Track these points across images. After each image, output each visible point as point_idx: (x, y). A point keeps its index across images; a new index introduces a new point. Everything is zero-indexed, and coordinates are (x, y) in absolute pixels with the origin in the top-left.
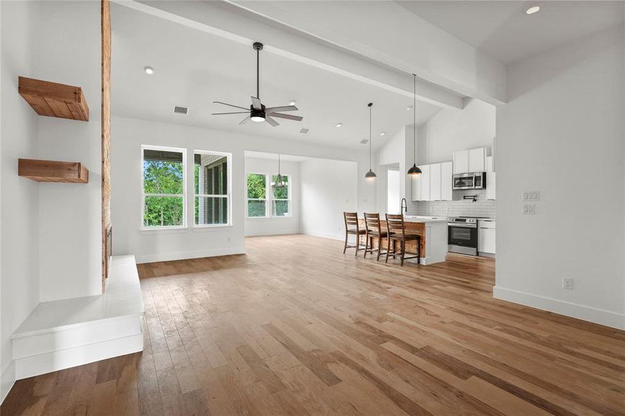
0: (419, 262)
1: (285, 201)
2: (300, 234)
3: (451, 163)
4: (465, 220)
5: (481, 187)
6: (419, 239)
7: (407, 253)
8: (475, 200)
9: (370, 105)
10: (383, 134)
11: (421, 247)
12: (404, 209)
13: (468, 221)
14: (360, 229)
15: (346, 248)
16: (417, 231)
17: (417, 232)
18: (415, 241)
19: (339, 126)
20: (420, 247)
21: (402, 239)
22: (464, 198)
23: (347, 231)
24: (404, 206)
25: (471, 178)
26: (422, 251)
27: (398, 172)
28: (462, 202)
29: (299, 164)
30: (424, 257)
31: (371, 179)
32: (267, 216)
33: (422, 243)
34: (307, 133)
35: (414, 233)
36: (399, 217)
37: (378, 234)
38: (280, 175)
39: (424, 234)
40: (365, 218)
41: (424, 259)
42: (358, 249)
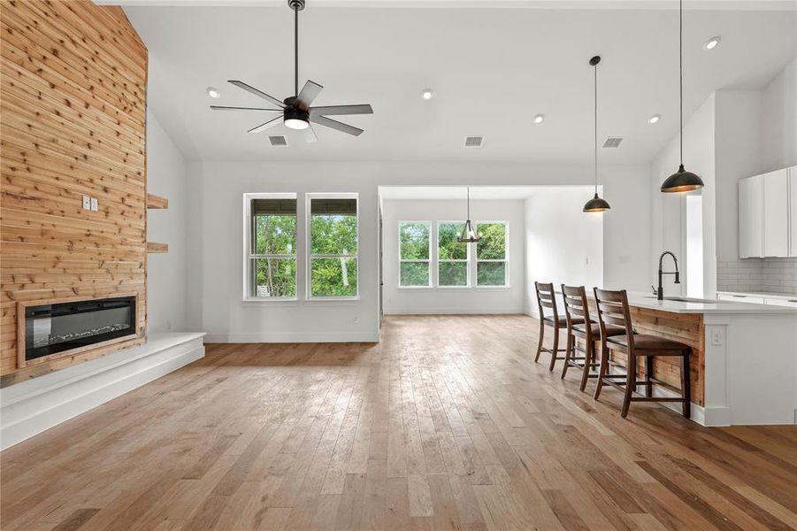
0: (687, 413)
1: (501, 263)
2: (524, 315)
6: (689, 356)
7: (663, 384)
9: (595, 60)
10: (655, 120)
11: (692, 374)
14: (559, 319)
15: (540, 350)
16: (683, 334)
17: (682, 337)
18: (680, 359)
19: (539, 120)
20: (690, 376)
21: (628, 351)
23: (543, 319)
29: (522, 203)
30: (702, 403)
31: (598, 215)
32: (469, 285)
33: (696, 368)
34: (482, 144)
35: (676, 337)
36: (617, 297)
37: (585, 330)
38: (468, 221)
39: (701, 342)
40: (565, 296)
41: (701, 410)
42: (554, 358)
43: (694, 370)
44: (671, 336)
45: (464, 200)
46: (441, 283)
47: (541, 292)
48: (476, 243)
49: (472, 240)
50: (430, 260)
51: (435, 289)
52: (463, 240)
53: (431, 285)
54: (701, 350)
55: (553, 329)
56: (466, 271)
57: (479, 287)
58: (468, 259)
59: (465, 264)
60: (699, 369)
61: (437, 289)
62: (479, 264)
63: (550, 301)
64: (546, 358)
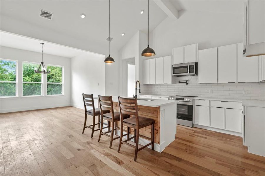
0: (153, 148)
2: (71, 106)
3: (171, 56)
4: (183, 99)
5: (194, 73)
7: (143, 136)
8: (187, 84)
10: (123, 35)
12: (138, 91)
13: (186, 99)
14: (96, 111)
15: (85, 127)
16: (151, 115)
19: (83, 16)
20: (154, 132)
21: (136, 127)
22: (179, 82)
23: (86, 111)
24: (138, 88)
25: (187, 67)
26: (156, 136)
27: (134, 66)
28: (178, 85)
29: (71, 59)
30: (159, 143)
32: (43, 94)
33: (157, 128)
34: (51, 18)
35: (148, 116)
36: (132, 101)
37: (111, 117)
38: (42, 63)
39: (159, 118)
40: (100, 101)
41: (159, 146)
42: (93, 131)
43: (156, 130)
44: (145, 116)
45: (40, 53)
46: (24, 94)
47: (85, 98)
48: (46, 74)
49: (44, 72)
50: (17, 81)
51: (20, 98)
52: (39, 72)
53: (17, 96)
54: (158, 121)
55: (92, 117)
56: (41, 88)
57: (48, 95)
58: (42, 82)
59: (40, 84)
60: (158, 129)
61: (21, 98)
62: (48, 84)
63: (91, 103)
64: (88, 131)
